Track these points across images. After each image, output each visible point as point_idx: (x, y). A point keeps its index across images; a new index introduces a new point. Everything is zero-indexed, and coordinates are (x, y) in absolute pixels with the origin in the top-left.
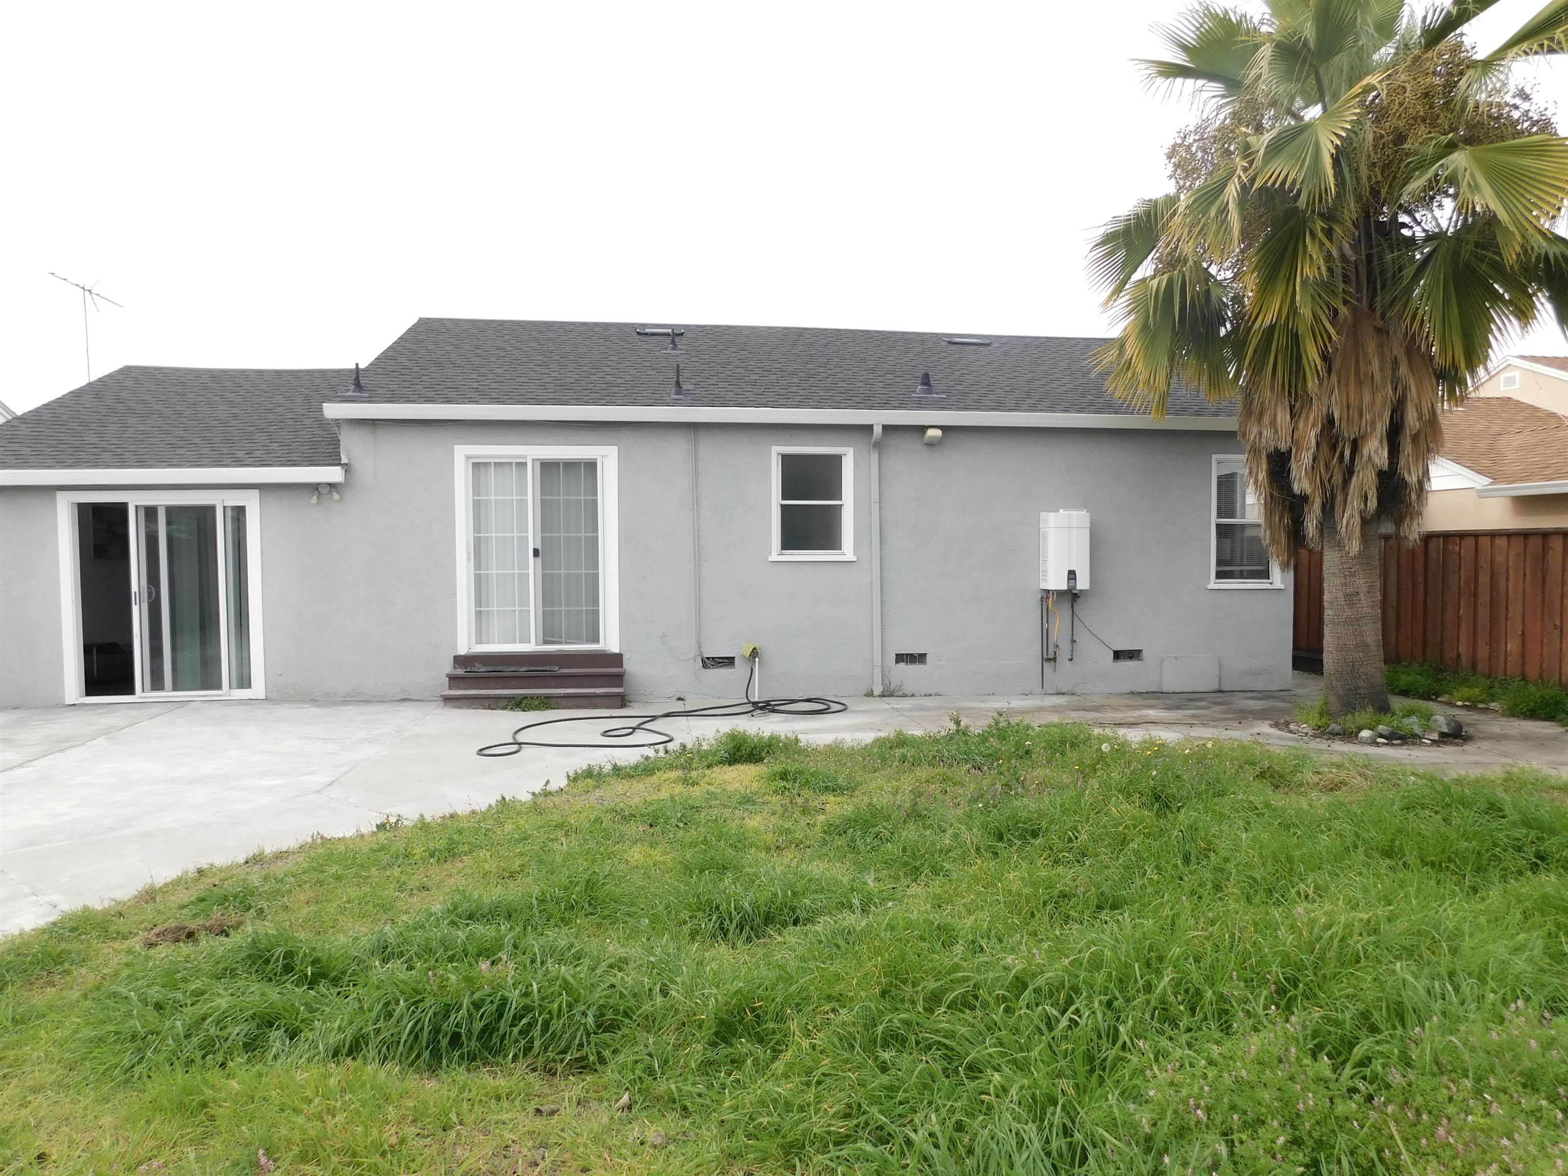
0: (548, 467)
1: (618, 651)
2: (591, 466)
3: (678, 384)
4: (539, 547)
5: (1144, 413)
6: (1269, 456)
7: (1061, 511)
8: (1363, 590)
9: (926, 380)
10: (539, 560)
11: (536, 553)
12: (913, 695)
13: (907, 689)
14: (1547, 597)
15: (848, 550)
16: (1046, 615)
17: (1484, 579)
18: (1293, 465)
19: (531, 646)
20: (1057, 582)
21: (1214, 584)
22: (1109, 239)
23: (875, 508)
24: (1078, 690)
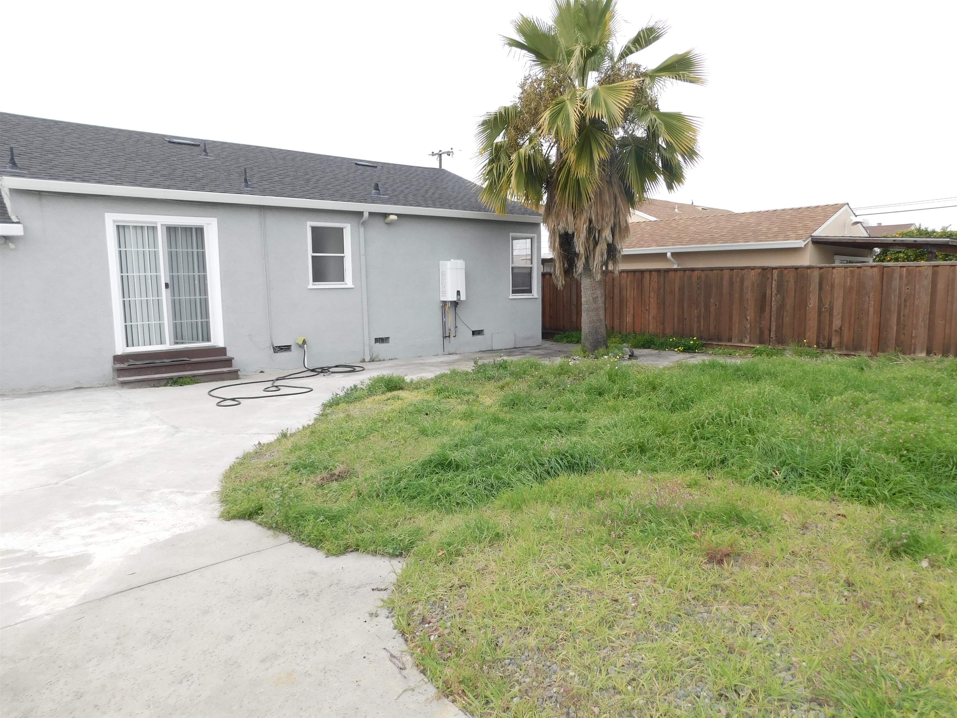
0: (171, 230)
1: (223, 346)
2: (200, 231)
3: (246, 181)
4: (168, 282)
5: (493, 212)
6: (560, 236)
7: (452, 260)
8: (599, 296)
9: (377, 187)
10: (169, 290)
11: (167, 285)
12: (384, 360)
13: (381, 357)
14: (643, 297)
15: (349, 281)
16: (444, 314)
17: (616, 291)
18: (575, 239)
19: (168, 346)
20: (451, 297)
21: (512, 296)
22: (484, 123)
23: (363, 258)
24: (457, 352)
